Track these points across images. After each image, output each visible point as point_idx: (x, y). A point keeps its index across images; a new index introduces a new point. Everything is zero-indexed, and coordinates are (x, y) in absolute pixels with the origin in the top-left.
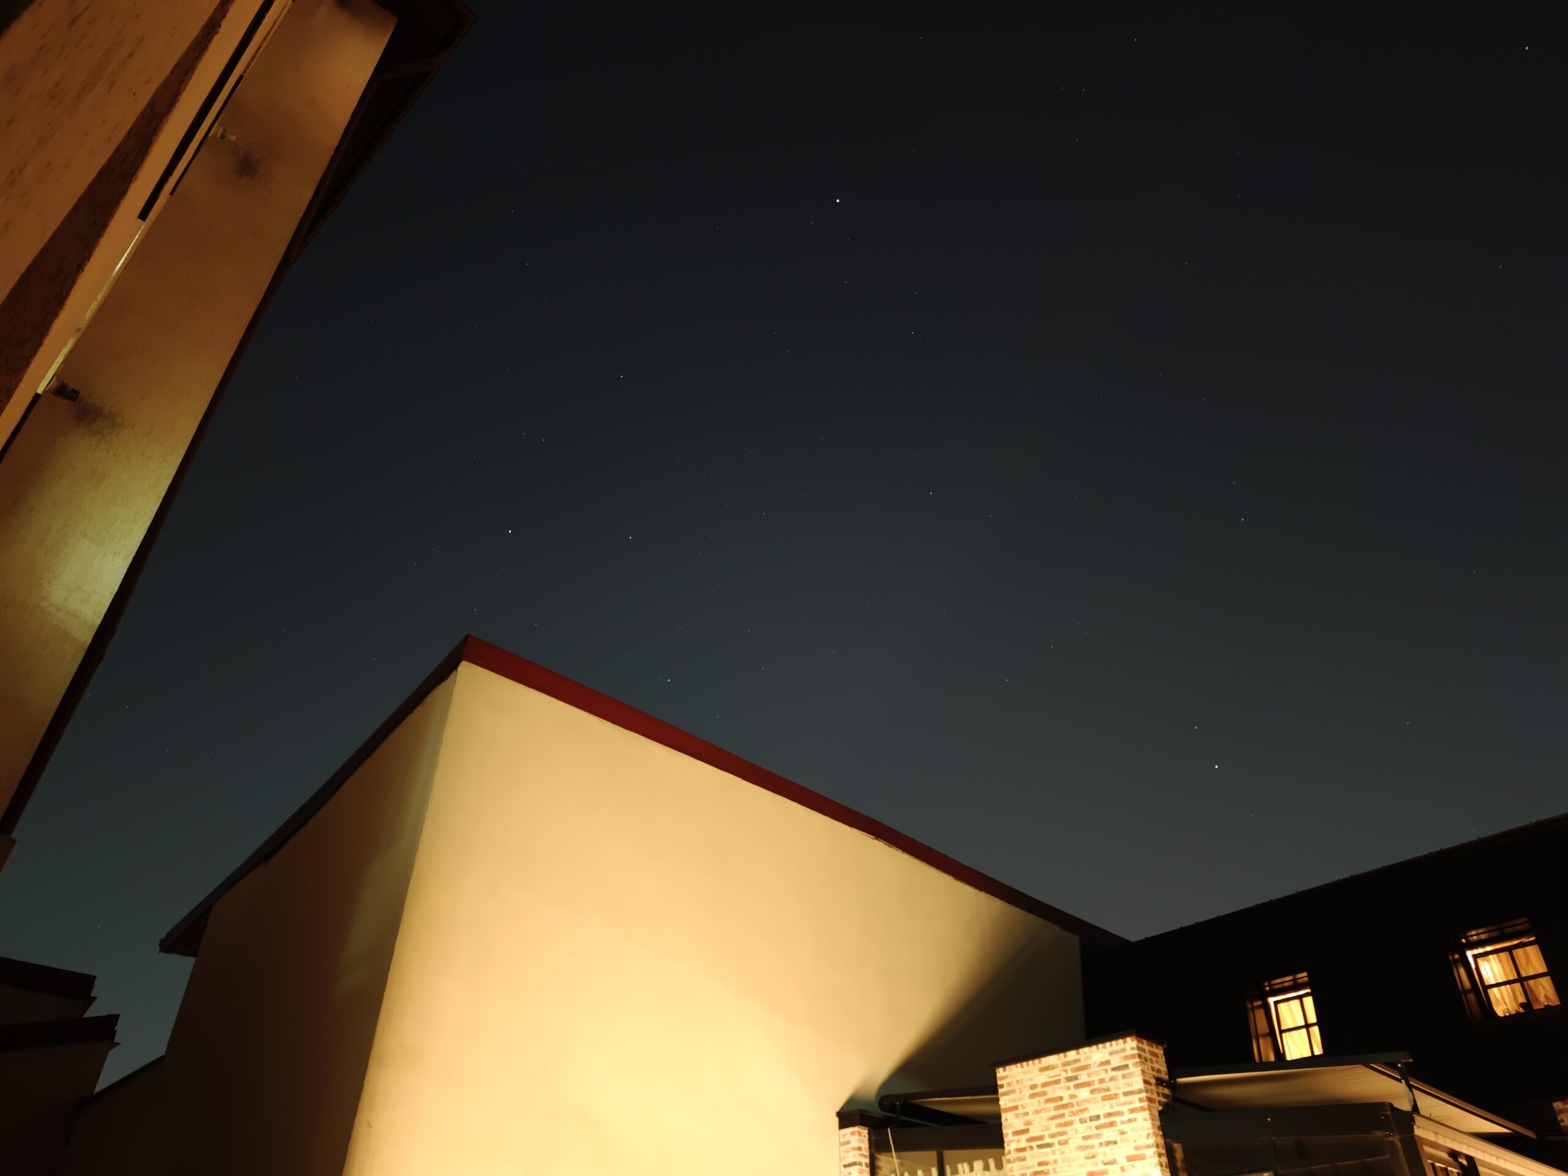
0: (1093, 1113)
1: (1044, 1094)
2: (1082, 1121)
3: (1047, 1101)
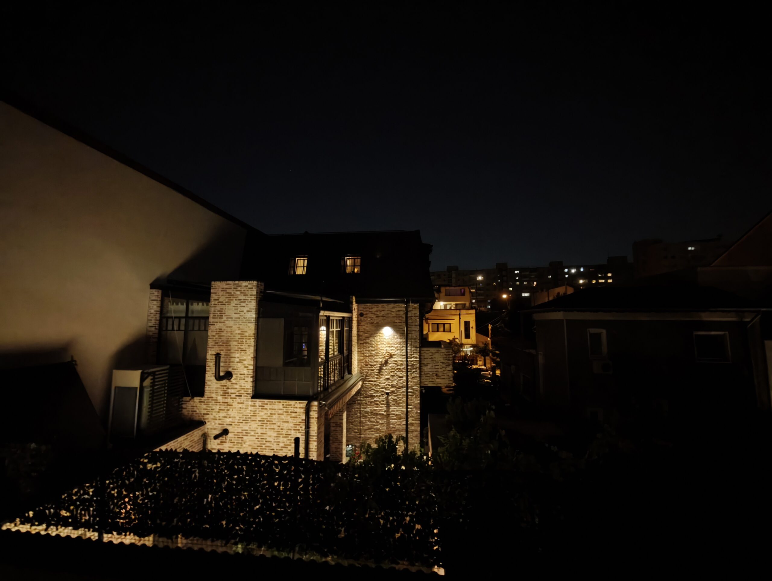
0: (240, 298)
1: (226, 291)
2: (236, 300)
3: (226, 293)
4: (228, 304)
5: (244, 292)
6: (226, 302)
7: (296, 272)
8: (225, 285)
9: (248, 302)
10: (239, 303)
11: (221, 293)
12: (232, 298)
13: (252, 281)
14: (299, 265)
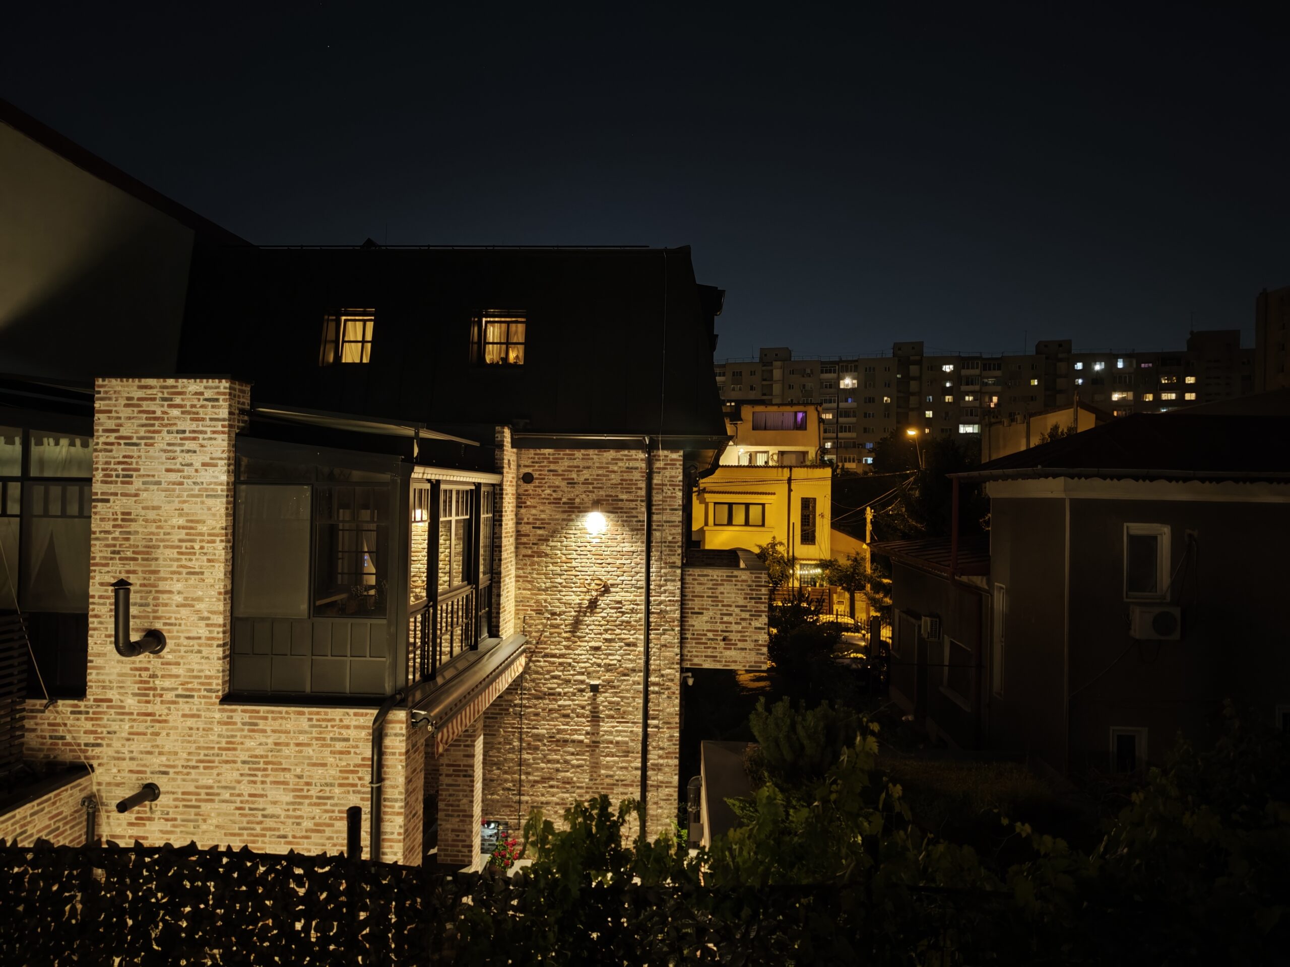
0: (180, 428)
1: (139, 406)
2: (169, 432)
3: (140, 412)
4: (146, 445)
5: (194, 410)
6: (139, 438)
7: (341, 357)
8: (135, 388)
9: (204, 439)
10: (179, 441)
11: (125, 412)
12: (156, 428)
13: (217, 381)
14: (350, 336)
